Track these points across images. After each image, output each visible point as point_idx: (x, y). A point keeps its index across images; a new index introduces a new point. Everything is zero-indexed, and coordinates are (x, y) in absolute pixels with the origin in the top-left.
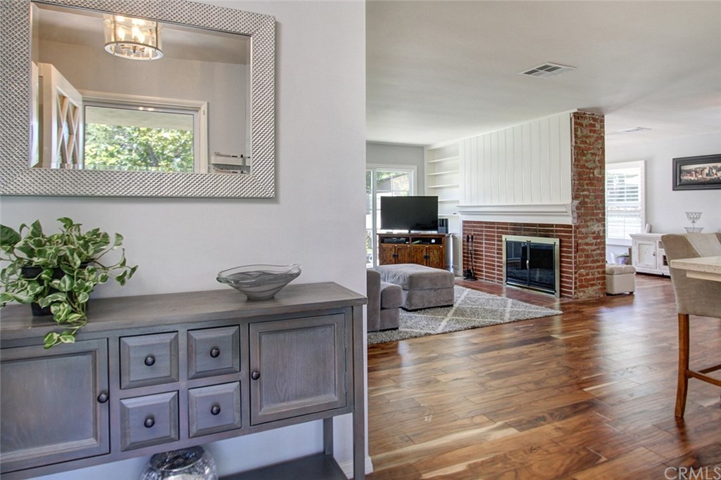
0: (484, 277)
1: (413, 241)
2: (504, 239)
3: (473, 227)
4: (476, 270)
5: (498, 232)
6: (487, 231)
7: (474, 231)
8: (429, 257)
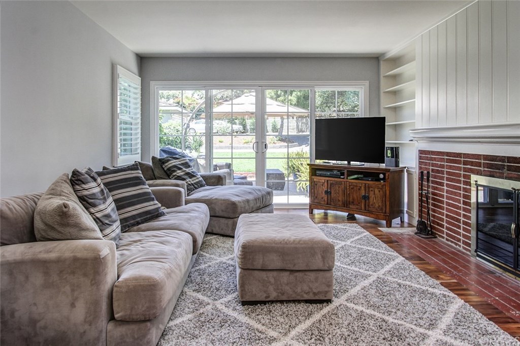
0: (445, 236)
1: (348, 175)
2: (473, 182)
3: (431, 159)
4: (434, 222)
5: (465, 170)
6: (450, 167)
7: (433, 165)
8: (368, 198)
